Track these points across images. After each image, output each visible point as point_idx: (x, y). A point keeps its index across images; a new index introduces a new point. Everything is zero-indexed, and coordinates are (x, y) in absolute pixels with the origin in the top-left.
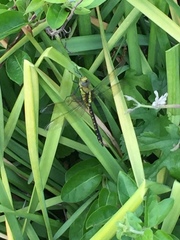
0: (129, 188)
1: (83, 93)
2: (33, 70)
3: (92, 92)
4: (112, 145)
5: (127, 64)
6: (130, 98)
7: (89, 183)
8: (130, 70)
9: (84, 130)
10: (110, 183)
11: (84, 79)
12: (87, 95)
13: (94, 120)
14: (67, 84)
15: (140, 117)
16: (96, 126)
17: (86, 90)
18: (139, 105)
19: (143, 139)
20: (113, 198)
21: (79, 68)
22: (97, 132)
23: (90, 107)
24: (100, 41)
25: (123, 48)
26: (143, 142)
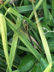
0: (45, 65)
1: (24, 26)
2: (3, 17)
3: (28, 26)
4: (39, 48)
5: (43, 16)
6: (44, 28)
7: (30, 64)
8: (44, 18)
9: (26, 42)
10: (38, 63)
11: (25, 21)
12: (26, 27)
13: (30, 37)
14: (18, 23)
15: (49, 36)
16: (31, 40)
17: (26, 25)
18: (48, 31)
19: (51, 45)
20: (39, 69)
21: (23, 16)
22: (31, 42)
23: (28, 32)
24: (32, 7)
25: (41, 10)
26: (51, 46)
